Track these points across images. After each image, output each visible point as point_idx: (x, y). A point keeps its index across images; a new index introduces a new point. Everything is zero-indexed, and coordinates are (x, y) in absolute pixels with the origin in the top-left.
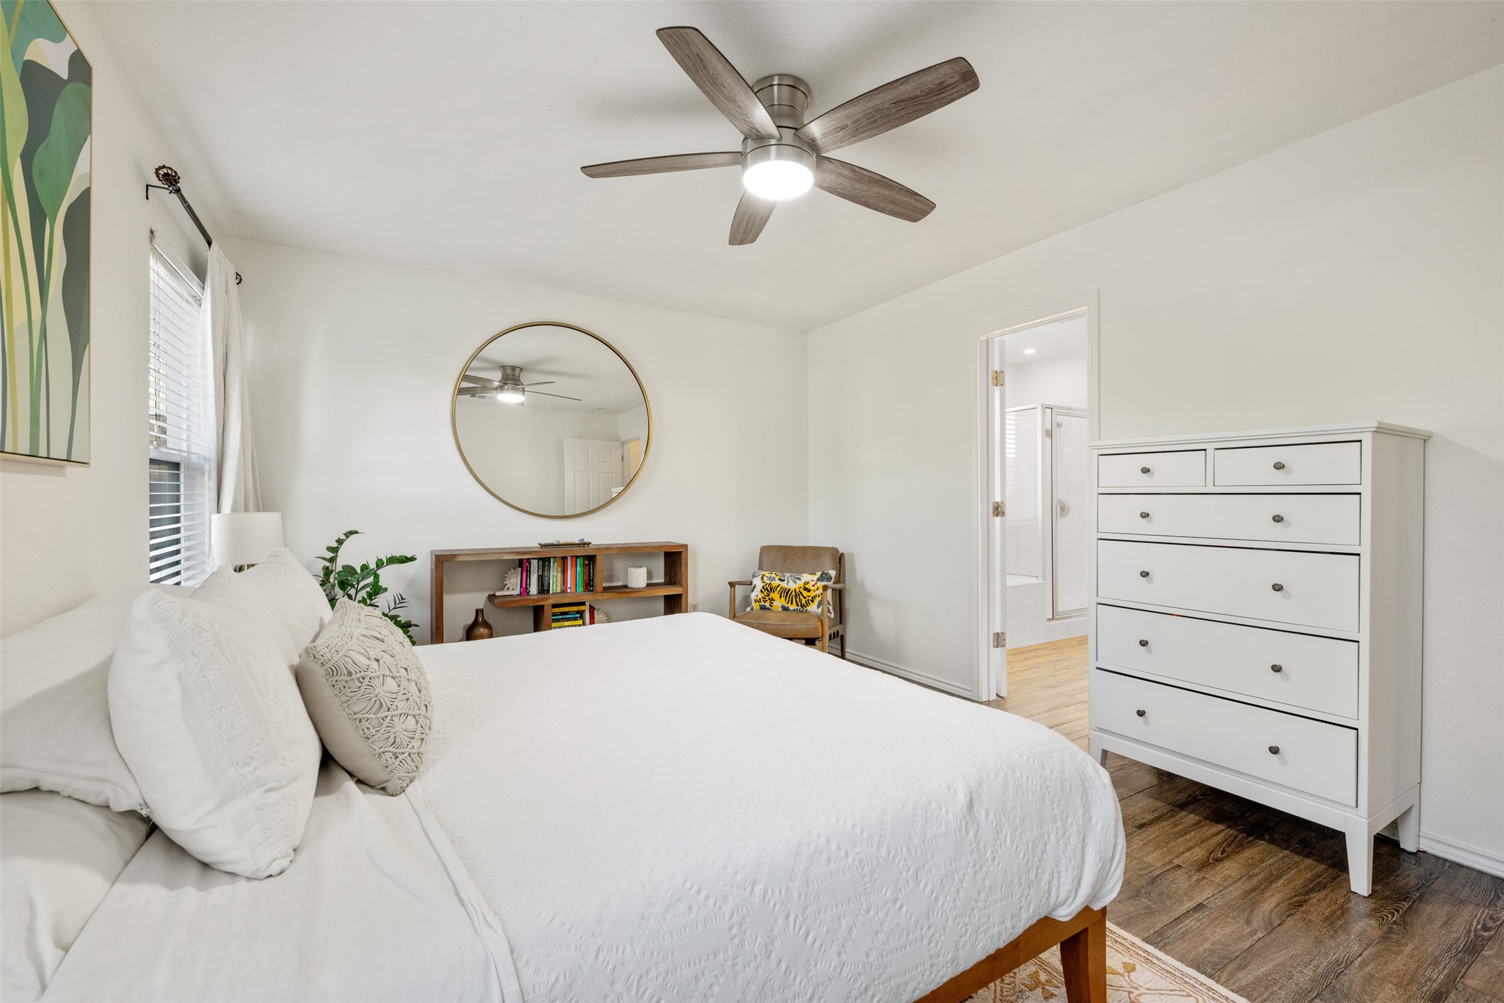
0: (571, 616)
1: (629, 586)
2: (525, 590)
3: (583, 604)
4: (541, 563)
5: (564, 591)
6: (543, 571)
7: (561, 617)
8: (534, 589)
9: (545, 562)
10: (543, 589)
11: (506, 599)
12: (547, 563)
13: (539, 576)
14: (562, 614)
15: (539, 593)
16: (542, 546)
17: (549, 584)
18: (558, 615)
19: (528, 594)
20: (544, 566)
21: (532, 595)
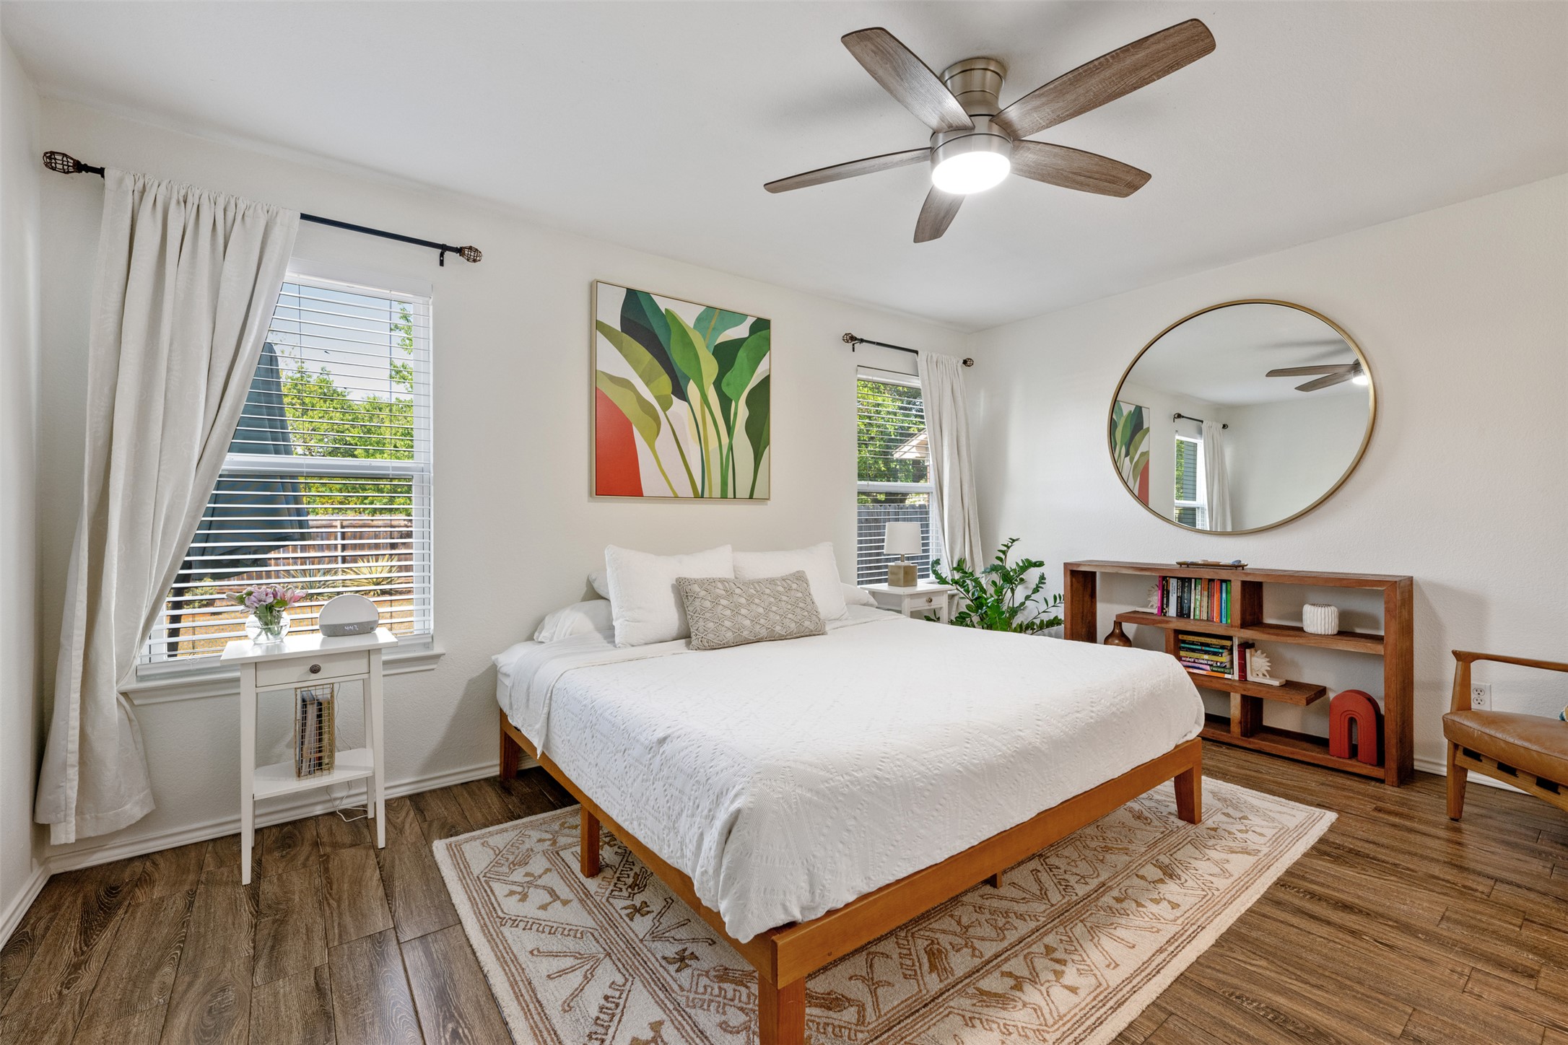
0: (1212, 649)
1: (1305, 629)
2: (1162, 610)
3: (1230, 638)
4: (1180, 583)
5: (1210, 620)
6: (1183, 592)
7: (1199, 648)
8: (1172, 611)
9: (1185, 582)
10: (1183, 613)
11: (1145, 616)
12: (1187, 584)
13: (1178, 597)
14: (1202, 644)
15: (1177, 615)
16: (1180, 564)
17: (1190, 607)
18: (1197, 645)
19: (1165, 615)
20: (1183, 587)
21: (1169, 617)
